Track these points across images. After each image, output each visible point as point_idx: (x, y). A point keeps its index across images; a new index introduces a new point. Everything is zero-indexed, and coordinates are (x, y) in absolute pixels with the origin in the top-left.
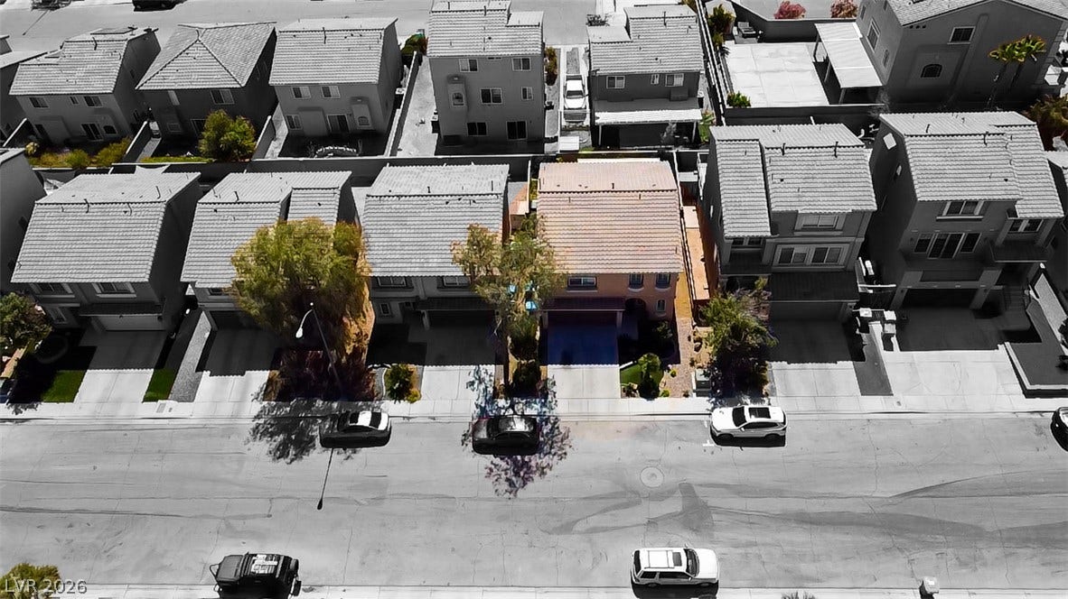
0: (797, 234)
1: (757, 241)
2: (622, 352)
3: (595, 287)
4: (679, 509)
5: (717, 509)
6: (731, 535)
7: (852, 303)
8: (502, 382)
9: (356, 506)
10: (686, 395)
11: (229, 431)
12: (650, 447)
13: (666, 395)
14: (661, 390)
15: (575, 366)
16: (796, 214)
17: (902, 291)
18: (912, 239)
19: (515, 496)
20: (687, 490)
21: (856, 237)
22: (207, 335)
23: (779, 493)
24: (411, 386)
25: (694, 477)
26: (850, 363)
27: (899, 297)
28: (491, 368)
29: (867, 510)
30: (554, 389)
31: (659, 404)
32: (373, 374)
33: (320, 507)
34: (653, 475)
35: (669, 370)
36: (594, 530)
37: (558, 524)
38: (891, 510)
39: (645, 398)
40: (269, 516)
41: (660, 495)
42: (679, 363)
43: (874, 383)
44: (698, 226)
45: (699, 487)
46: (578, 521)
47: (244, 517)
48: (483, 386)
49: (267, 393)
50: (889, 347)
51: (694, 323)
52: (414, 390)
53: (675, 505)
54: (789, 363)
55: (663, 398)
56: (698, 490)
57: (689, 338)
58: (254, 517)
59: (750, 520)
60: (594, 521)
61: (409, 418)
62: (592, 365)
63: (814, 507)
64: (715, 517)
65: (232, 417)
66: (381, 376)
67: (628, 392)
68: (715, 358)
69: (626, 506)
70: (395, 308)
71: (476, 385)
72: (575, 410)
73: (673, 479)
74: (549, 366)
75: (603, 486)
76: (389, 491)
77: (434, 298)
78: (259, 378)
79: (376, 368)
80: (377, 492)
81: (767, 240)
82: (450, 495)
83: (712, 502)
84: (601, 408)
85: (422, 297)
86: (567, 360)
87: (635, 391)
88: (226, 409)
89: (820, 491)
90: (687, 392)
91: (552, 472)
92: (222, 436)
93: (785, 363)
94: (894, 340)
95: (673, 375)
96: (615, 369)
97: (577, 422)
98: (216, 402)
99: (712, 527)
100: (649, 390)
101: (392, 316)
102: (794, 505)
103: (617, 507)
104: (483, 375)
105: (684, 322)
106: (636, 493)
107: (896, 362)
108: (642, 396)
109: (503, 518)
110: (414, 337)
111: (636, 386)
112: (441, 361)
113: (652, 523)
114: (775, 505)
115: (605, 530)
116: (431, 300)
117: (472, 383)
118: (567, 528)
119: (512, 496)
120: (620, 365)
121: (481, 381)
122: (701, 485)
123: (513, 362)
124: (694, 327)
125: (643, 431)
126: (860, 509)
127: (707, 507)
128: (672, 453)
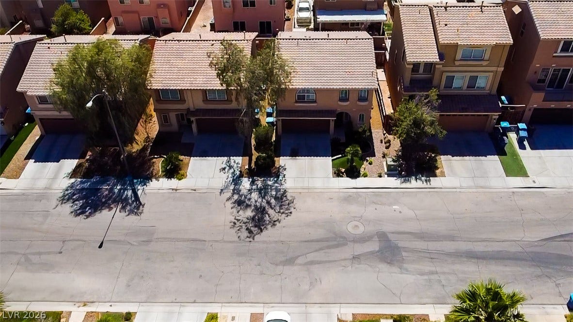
0: (457, 63)
1: (429, 66)
2: (334, 149)
3: (315, 102)
4: (377, 249)
5: (406, 249)
6: (417, 266)
7: (496, 115)
8: (247, 167)
9: (128, 246)
10: (380, 176)
11: (41, 197)
12: (354, 209)
13: (365, 176)
14: (362, 173)
15: (300, 158)
16: (456, 46)
17: (530, 110)
18: (536, 72)
19: (254, 239)
20: (383, 236)
21: (498, 67)
22: (37, 138)
23: (452, 238)
24: (180, 169)
25: (387, 228)
26: (496, 157)
27: (528, 114)
28: (239, 159)
29: (520, 249)
30: (285, 173)
31: (360, 182)
32: (153, 163)
33: (100, 246)
34: (356, 226)
35: (367, 161)
36: (312, 263)
37: (284, 259)
38: (538, 249)
39: (350, 177)
40: (61, 253)
41: (362, 240)
42: (375, 156)
43: (516, 169)
44: (385, 79)
45: (392, 235)
46: (299, 256)
47: (40, 254)
48: (232, 170)
49: (74, 174)
50: (522, 147)
51: (385, 132)
52: (181, 172)
53: (373, 246)
54: (453, 156)
55: (363, 178)
56: (391, 236)
57: (381, 142)
58: (49, 253)
59: (432, 256)
60: (311, 257)
61: (176, 190)
62: (312, 157)
63: (479, 248)
64: (404, 254)
65: (46, 188)
66: (159, 164)
67: (338, 174)
68: (400, 153)
69: (337, 246)
70: (173, 117)
71: (226, 170)
72: (300, 185)
73: (371, 229)
74: (281, 158)
75: (320, 233)
76: (155, 236)
77: (201, 110)
78: (70, 164)
79: (156, 158)
80: (147, 237)
81: (437, 66)
82: (202, 239)
83: (401, 244)
84: (318, 183)
85: (192, 109)
86: (294, 154)
87: (343, 173)
88: (42, 184)
89: (484, 236)
90: (381, 174)
91: (281, 224)
92: (36, 200)
93: (450, 157)
94: (526, 143)
95: (370, 164)
96: (328, 161)
97: (300, 193)
98: (35, 179)
99: (403, 261)
100: (353, 173)
101: (171, 125)
102: (463, 246)
103: (329, 247)
104: (232, 164)
105: (378, 133)
106: (344, 238)
107: (529, 156)
108: (347, 177)
109: (239, 255)
110: (185, 140)
111: (343, 170)
112: (204, 154)
113: (356, 258)
114: (449, 246)
115: (319, 263)
116: (198, 112)
117: (224, 169)
118: (290, 261)
119: (251, 240)
120: (332, 157)
121: (230, 167)
122: (393, 233)
123: (255, 155)
124: (384, 134)
125: (348, 199)
126: (514, 249)
127: (398, 248)
128: (370, 212)
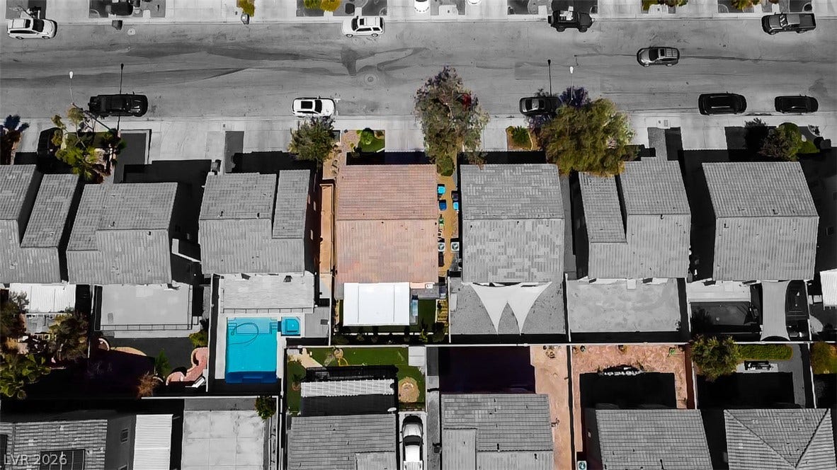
4: (357, 61)
5: (338, 61)
6: (333, 48)
9: (530, 61)
10: (346, 131)
12: (371, 98)
13: (358, 132)
14: (360, 134)
19: (445, 68)
20: (352, 72)
23: (305, 70)
25: (348, 79)
31: (363, 125)
33: (549, 61)
34: (371, 81)
35: (354, 148)
36: (402, 50)
37: (421, 53)
39: (371, 129)
40: (575, 56)
41: (367, 68)
42: (348, 153)
45: (344, 73)
46: (410, 55)
47: (588, 55)
52: (511, 135)
53: (360, 63)
54: (281, 151)
55: (360, 129)
56: (347, 72)
58: (584, 55)
59: (322, 56)
60: (402, 54)
63: (288, 63)
64: (340, 57)
67: (380, 133)
69: (383, 64)
72: (411, 122)
73: (359, 78)
75: (397, 74)
80: (521, 70)
82: (481, 69)
83: (340, 65)
84: (397, 124)
86: (416, 154)
87: (377, 134)
89: (283, 72)
90: (345, 133)
91: (425, 82)
95: (352, 145)
96: (387, 147)
97: (411, 114)
99: (342, 52)
100: (367, 133)
102: (300, 64)
103: (391, 62)
106: (380, 70)
108: (373, 130)
109: (450, 56)
111: (376, 136)
113: (373, 54)
115: (397, 50)
118: (416, 51)
120: (384, 151)
122: (345, 75)
125: (373, 108)
127: (344, 63)
128: (359, 94)
